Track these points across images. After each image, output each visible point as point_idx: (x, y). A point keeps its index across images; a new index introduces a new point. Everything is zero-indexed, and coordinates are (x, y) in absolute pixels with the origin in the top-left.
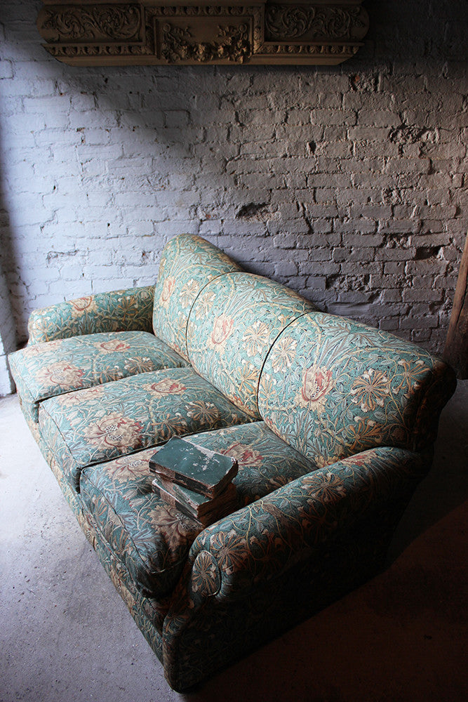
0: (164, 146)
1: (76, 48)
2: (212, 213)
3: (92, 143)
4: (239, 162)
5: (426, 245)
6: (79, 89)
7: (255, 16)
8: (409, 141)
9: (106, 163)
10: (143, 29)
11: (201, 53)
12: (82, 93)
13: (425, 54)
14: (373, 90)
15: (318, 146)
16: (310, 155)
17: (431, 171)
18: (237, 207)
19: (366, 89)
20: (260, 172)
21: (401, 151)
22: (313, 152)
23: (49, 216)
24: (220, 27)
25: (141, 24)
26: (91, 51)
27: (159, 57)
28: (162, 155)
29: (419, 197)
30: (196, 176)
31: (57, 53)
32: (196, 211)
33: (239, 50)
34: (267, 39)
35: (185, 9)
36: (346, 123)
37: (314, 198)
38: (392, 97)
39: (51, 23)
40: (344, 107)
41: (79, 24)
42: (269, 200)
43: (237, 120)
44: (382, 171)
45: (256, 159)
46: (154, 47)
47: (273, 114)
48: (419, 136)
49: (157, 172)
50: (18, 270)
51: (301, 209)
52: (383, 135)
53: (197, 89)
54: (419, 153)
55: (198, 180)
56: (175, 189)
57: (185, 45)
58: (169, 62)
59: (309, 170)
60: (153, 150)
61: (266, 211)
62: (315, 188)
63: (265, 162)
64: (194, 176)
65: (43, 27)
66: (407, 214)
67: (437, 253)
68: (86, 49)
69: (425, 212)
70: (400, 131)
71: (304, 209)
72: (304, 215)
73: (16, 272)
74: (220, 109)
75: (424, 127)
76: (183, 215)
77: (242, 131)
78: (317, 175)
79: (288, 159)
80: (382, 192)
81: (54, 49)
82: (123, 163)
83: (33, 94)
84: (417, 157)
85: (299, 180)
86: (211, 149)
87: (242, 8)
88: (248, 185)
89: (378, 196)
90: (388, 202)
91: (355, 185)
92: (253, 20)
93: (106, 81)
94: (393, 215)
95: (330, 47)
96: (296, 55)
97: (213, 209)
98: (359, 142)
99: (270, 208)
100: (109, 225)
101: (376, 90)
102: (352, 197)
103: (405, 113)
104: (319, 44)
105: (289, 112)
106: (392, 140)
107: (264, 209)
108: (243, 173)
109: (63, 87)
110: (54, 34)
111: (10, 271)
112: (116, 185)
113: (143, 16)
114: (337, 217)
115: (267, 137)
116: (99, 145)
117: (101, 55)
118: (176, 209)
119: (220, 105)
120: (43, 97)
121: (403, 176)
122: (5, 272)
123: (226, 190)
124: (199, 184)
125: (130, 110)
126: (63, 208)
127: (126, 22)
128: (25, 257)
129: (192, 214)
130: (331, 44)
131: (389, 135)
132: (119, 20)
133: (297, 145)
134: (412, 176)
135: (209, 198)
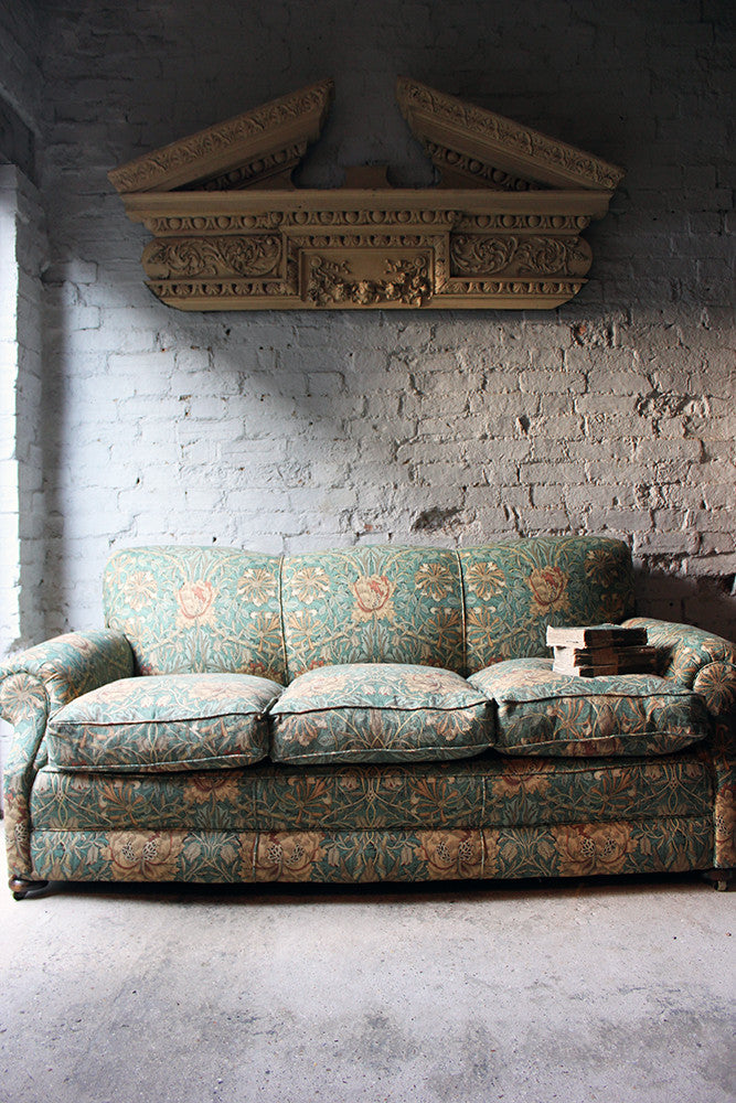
0: (306, 422)
1: (190, 287)
2: (374, 523)
3: (200, 416)
4: (416, 446)
5: (711, 573)
6: (190, 342)
7: (436, 248)
8: (667, 414)
9: (219, 445)
10: (285, 261)
11: (362, 292)
12: (192, 347)
13: (674, 298)
14: (606, 344)
15: (532, 423)
16: (522, 435)
17: (705, 458)
18: (413, 515)
19: (596, 343)
20: (448, 461)
21: (655, 427)
22: (526, 431)
23: (125, 524)
24: (389, 262)
25: (281, 258)
26: (211, 290)
27: (303, 299)
28: (302, 435)
29: (691, 497)
30: (352, 466)
31: (163, 293)
32: (349, 519)
33: (415, 289)
34: (452, 275)
35: (342, 238)
36: (572, 390)
37: (531, 500)
38: (635, 353)
39: (162, 256)
40: (566, 367)
41: (199, 259)
42: (463, 504)
43: (413, 386)
44: (631, 458)
45: (442, 442)
46: (298, 284)
47: (465, 378)
48: (680, 408)
49: (293, 460)
50: (65, 608)
51: (512, 516)
52: (627, 406)
53: (355, 344)
54: (683, 431)
55: (354, 471)
56: (319, 487)
57: (340, 283)
58: (317, 305)
59: (521, 458)
60: (289, 427)
61: (459, 522)
62: (531, 485)
63: (455, 447)
64: (349, 465)
65: (149, 262)
66: (676, 523)
67: (731, 589)
68: (204, 287)
69: (704, 519)
70: (652, 401)
71: (517, 517)
72: (517, 526)
73: (62, 611)
74: (388, 370)
75: (686, 394)
76: (331, 525)
77: (420, 402)
78: (533, 466)
79: (488, 442)
80: (634, 490)
81: (161, 287)
82: (244, 445)
83: (123, 349)
84: (681, 436)
85: (507, 473)
86: (375, 427)
87: (418, 238)
88: (430, 481)
89: (628, 496)
90: (645, 504)
91: (592, 479)
92: (434, 253)
93: (228, 332)
94: (654, 525)
95: (541, 285)
96: (494, 296)
97: (377, 517)
98: (592, 417)
99: (464, 516)
100: (215, 539)
101: (610, 344)
102: (589, 497)
103: (655, 376)
104: (526, 281)
105: (488, 376)
106: (641, 415)
107: (454, 518)
108: (421, 463)
109: (167, 341)
110: (163, 270)
111: (52, 610)
112: (232, 478)
113: (285, 247)
114: (568, 529)
115: (456, 410)
116: (210, 419)
117: (224, 295)
118: (319, 516)
119: (389, 365)
120: (138, 352)
121: (663, 465)
122: (45, 611)
123: (396, 487)
124: (355, 477)
125: (258, 371)
126: (147, 512)
127: (261, 255)
128: (80, 588)
129: (344, 523)
130: (542, 280)
131: (637, 405)
132: (252, 253)
133: (502, 421)
134: (677, 465)
135: (371, 499)
